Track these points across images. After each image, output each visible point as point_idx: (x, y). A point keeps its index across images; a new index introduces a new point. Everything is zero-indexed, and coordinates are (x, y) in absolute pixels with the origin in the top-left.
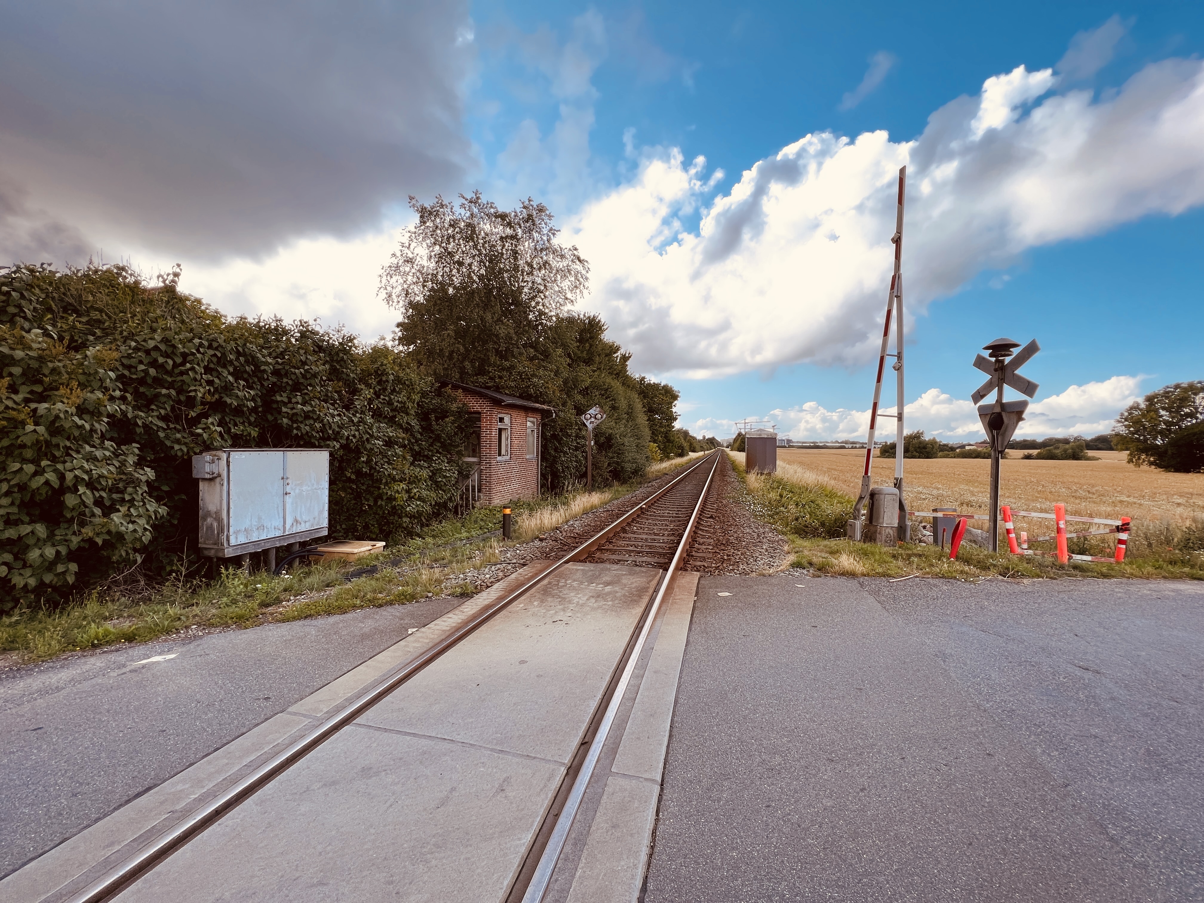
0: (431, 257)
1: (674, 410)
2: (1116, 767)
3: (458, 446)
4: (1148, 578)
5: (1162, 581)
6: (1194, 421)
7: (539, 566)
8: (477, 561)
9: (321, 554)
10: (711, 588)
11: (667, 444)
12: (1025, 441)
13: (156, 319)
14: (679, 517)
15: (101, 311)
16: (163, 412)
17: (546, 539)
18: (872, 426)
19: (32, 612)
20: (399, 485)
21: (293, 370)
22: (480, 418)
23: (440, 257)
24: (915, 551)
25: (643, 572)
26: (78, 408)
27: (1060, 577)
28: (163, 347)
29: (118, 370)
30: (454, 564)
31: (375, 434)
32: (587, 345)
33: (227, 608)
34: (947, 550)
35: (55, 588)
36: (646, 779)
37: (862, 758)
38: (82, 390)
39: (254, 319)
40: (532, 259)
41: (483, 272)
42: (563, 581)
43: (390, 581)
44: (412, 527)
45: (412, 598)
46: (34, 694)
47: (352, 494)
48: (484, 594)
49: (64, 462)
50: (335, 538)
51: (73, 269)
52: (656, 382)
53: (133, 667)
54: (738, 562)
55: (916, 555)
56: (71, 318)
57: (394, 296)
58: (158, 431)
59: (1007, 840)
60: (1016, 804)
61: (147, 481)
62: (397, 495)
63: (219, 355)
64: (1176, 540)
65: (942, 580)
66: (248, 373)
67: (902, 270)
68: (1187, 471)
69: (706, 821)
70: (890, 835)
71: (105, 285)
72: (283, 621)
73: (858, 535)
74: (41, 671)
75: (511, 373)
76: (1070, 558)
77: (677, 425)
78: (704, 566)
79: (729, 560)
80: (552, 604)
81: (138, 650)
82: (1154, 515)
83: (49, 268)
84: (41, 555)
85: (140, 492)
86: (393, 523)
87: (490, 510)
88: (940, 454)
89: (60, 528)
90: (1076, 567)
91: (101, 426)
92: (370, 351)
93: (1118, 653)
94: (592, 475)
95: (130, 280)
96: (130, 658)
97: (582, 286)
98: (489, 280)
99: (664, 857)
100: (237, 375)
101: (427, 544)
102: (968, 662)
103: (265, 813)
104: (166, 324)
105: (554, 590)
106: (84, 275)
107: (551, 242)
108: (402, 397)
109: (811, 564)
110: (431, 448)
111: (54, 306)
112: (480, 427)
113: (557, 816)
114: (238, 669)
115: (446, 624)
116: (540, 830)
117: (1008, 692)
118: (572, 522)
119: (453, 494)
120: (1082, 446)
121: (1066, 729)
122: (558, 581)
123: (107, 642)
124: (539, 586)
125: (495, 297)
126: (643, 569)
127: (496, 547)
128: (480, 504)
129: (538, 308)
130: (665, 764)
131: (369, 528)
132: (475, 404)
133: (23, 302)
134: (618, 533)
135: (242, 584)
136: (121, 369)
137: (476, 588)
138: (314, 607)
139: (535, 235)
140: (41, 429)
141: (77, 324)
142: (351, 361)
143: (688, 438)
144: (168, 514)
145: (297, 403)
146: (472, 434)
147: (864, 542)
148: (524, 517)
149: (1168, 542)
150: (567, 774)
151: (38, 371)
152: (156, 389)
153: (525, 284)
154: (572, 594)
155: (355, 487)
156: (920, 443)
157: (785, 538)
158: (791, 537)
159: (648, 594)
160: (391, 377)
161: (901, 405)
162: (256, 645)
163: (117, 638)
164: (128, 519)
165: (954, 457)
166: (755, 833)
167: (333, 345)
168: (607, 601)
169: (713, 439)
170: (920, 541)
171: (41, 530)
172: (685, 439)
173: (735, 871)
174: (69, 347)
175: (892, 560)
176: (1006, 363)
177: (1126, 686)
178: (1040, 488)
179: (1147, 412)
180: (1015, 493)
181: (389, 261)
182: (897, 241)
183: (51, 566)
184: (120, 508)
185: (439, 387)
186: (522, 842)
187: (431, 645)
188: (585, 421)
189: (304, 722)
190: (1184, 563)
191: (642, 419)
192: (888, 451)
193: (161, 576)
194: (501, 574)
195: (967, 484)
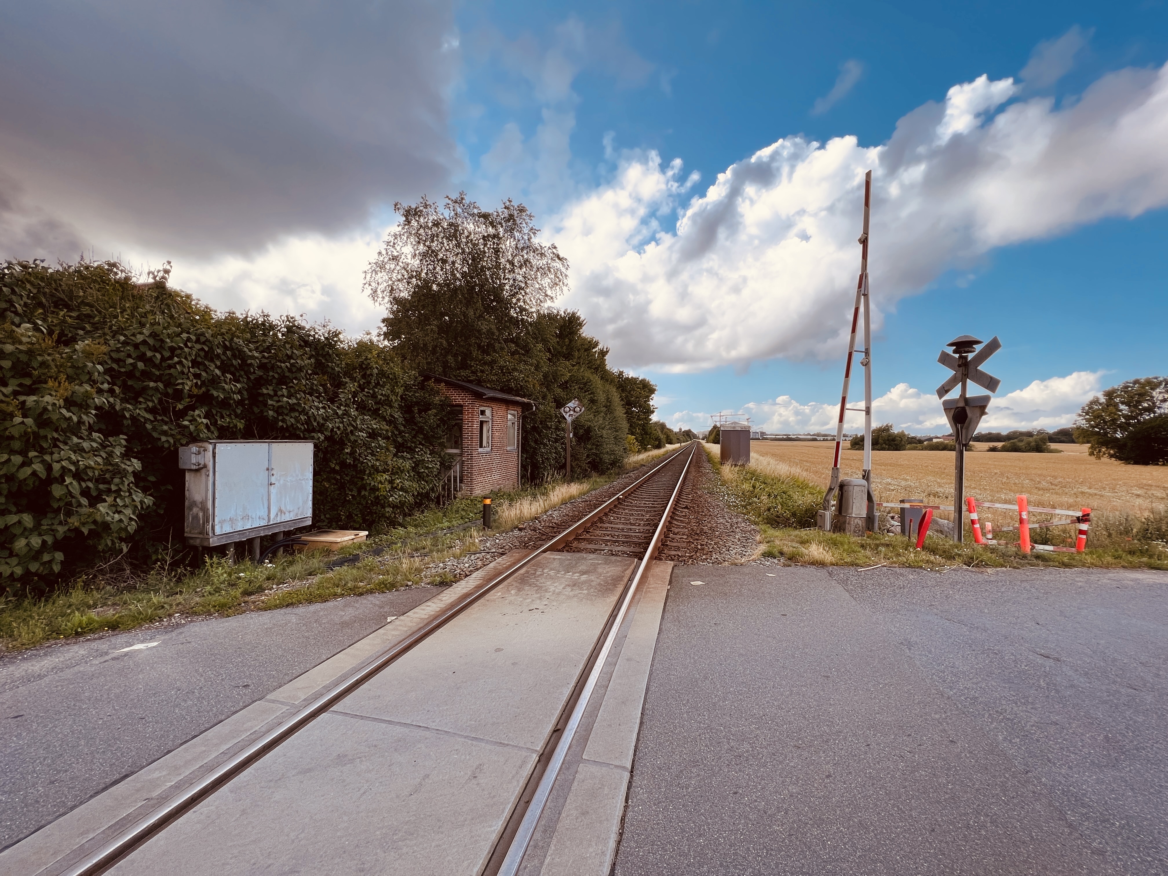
0: (415, 255)
1: (651, 403)
2: (1076, 754)
3: (440, 438)
4: (1107, 568)
5: (1122, 571)
6: (1152, 415)
7: (516, 555)
8: (457, 550)
9: (305, 543)
10: (684, 577)
11: (645, 436)
12: (990, 434)
13: (145, 313)
14: (655, 507)
15: (91, 306)
16: (150, 404)
17: (525, 529)
18: (841, 420)
19: (18, 600)
20: (382, 476)
21: (279, 364)
22: (462, 410)
23: (424, 255)
24: (883, 541)
25: (618, 561)
26: (66, 400)
27: (1022, 566)
28: (151, 341)
29: (107, 363)
30: (434, 553)
31: (359, 426)
32: (567, 340)
33: (210, 597)
34: (914, 540)
35: (41, 577)
36: (616, 766)
37: (828, 745)
38: (70, 383)
39: (242, 314)
40: (514, 257)
41: (466, 269)
42: (541, 570)
43: (371, 570)
44: (395, 516)
45: (391, 586)
46: (16, 682)
47: (336, 484)
48: (463, 583)
49: (52, 453)
50: (319, 528)
51: (64, 265)
52: (634, 376)
53: (113, 655)
54: (711, 552)
55: (883, 545)
56: (62, 313)
57: (379, 292)
58: (145, 423)
59: (968, 827)
60: (977, 790)
61: (133, 472)
62: (380, 485)
63: (206, 349)
64: (1135, 530)
65: (908, 570)
66: (235, 367)
67: (869, 270)
68: (1146, 463)
69: (675, 808)
70: (854, 822)
71: (95, 281)
72: (265, 609)
73: (828, 525)
74: (24, 659)
75: (492, 367)
76: (1033, 548)
77: (654, 418)
78: (678, 555)
79: (703, 549)
80: (529, 593)
81: (122, 638)
82: (1115, 506)
83: (42, 265)
84: (27, 545)
85: (126, 483)
86: (376, 513)
87: (471, 500)
88: (909, 446)
89: (46, 517)
90: (1038, 557)
91: (89, 419)
92: (356, 346)
93: (1079, 641)
94: (571, 465)
95: (121, 275)
96: (113, 646)
97: (561, 283)
98: (472, 278)
99: (633, 844)
100: (224, 368)
101: (408, 533)
102: (933, 650)
103: (240, 800)
104: (155, 319)
105: (531, 579)
106: (76, 271)
107: (532, 240)
108: (386, 391)
109: (782, 553)
110: (414, 440)
111: (44, 300)
112: (462, 419)
113: (528, 802)
114: (219, 657)
115: (425, 612)
116: (511, 817)
117: (971, 679)
118: (550, 513)
119: (435, 485)
120: (1045, 439)
121: (1027, 716)
122: (536, 570)
123: (91, 630)
124: (515, 575)
125: (478, 295)
126: (619, 558)
127: (476, 537)
128: (462, 495)
129: (519, 304)
130: (635, 751)
131: (352, 517)
132: (457, 398)
133: (14, 298)
134: (596, 522)
135: (226, 572)
136: (109, 362)
137: (455, 576)
138: (295, 596)
139: (517, 234)
140: (29, 421)
141: (68, 318)
142: (337, 355)
143: (665, 430)
144: (154, 504)
145: (283, 396)
146: (454, 426)
147: (834, 533)
148: (504, 507)
149: (1127, 532)
150: (539, 761)
151: (28, 365)
152: (144, 382)
153: (507, 281)
154: (548, 583)
155: (339, 477)
156: (890, 435)
157: (757, 528)
158: (763, 527)
159: (622, 583)
160: (375, 371)
161: (868, 400)
162: (237, 633)
163: (101, 626)
164: (114, 509)
165: (922, 450)
166: (722, 819)
167: (319, 339)
168: (583, 590)
169: (690, 431)
170: (888, 532)
171: (27, 519)
172: (662, 432)
173: (701, 858)
174: (58, 342)
175: (860, 549)
176: (969, 359)
177: (1086, 674)
178: (1004, 480)
179: (1108, 406)
180: (980, 485)
181: (374, 257)
182: (864, 242)
183: (36, 555)
184: (107, 499)
185: (422, 381)
186: (492, 829)
187: (409, 633)
188: (564, 414)
189: (282, 709)
190: (1142, 553)
191: (620, 411)
192: (857, 443)
193: (147, 565)
194: (480, 563)
195: (934, 476)
